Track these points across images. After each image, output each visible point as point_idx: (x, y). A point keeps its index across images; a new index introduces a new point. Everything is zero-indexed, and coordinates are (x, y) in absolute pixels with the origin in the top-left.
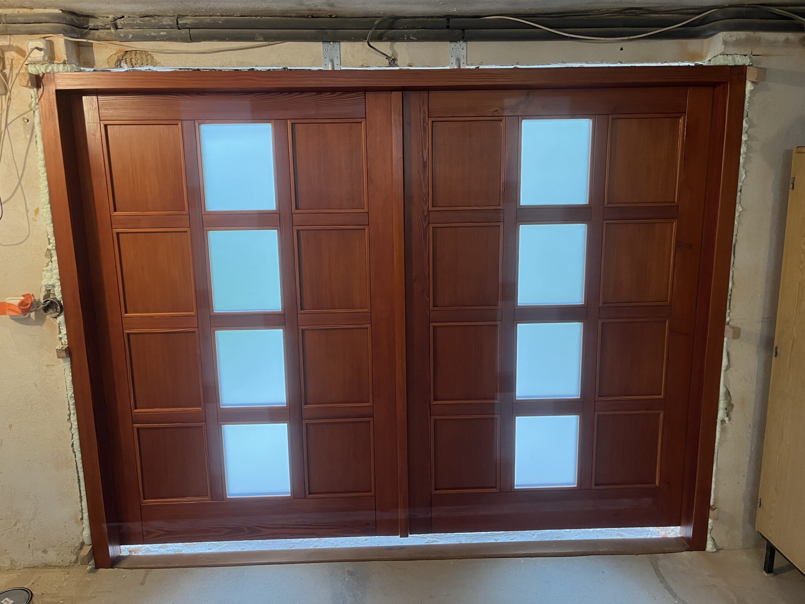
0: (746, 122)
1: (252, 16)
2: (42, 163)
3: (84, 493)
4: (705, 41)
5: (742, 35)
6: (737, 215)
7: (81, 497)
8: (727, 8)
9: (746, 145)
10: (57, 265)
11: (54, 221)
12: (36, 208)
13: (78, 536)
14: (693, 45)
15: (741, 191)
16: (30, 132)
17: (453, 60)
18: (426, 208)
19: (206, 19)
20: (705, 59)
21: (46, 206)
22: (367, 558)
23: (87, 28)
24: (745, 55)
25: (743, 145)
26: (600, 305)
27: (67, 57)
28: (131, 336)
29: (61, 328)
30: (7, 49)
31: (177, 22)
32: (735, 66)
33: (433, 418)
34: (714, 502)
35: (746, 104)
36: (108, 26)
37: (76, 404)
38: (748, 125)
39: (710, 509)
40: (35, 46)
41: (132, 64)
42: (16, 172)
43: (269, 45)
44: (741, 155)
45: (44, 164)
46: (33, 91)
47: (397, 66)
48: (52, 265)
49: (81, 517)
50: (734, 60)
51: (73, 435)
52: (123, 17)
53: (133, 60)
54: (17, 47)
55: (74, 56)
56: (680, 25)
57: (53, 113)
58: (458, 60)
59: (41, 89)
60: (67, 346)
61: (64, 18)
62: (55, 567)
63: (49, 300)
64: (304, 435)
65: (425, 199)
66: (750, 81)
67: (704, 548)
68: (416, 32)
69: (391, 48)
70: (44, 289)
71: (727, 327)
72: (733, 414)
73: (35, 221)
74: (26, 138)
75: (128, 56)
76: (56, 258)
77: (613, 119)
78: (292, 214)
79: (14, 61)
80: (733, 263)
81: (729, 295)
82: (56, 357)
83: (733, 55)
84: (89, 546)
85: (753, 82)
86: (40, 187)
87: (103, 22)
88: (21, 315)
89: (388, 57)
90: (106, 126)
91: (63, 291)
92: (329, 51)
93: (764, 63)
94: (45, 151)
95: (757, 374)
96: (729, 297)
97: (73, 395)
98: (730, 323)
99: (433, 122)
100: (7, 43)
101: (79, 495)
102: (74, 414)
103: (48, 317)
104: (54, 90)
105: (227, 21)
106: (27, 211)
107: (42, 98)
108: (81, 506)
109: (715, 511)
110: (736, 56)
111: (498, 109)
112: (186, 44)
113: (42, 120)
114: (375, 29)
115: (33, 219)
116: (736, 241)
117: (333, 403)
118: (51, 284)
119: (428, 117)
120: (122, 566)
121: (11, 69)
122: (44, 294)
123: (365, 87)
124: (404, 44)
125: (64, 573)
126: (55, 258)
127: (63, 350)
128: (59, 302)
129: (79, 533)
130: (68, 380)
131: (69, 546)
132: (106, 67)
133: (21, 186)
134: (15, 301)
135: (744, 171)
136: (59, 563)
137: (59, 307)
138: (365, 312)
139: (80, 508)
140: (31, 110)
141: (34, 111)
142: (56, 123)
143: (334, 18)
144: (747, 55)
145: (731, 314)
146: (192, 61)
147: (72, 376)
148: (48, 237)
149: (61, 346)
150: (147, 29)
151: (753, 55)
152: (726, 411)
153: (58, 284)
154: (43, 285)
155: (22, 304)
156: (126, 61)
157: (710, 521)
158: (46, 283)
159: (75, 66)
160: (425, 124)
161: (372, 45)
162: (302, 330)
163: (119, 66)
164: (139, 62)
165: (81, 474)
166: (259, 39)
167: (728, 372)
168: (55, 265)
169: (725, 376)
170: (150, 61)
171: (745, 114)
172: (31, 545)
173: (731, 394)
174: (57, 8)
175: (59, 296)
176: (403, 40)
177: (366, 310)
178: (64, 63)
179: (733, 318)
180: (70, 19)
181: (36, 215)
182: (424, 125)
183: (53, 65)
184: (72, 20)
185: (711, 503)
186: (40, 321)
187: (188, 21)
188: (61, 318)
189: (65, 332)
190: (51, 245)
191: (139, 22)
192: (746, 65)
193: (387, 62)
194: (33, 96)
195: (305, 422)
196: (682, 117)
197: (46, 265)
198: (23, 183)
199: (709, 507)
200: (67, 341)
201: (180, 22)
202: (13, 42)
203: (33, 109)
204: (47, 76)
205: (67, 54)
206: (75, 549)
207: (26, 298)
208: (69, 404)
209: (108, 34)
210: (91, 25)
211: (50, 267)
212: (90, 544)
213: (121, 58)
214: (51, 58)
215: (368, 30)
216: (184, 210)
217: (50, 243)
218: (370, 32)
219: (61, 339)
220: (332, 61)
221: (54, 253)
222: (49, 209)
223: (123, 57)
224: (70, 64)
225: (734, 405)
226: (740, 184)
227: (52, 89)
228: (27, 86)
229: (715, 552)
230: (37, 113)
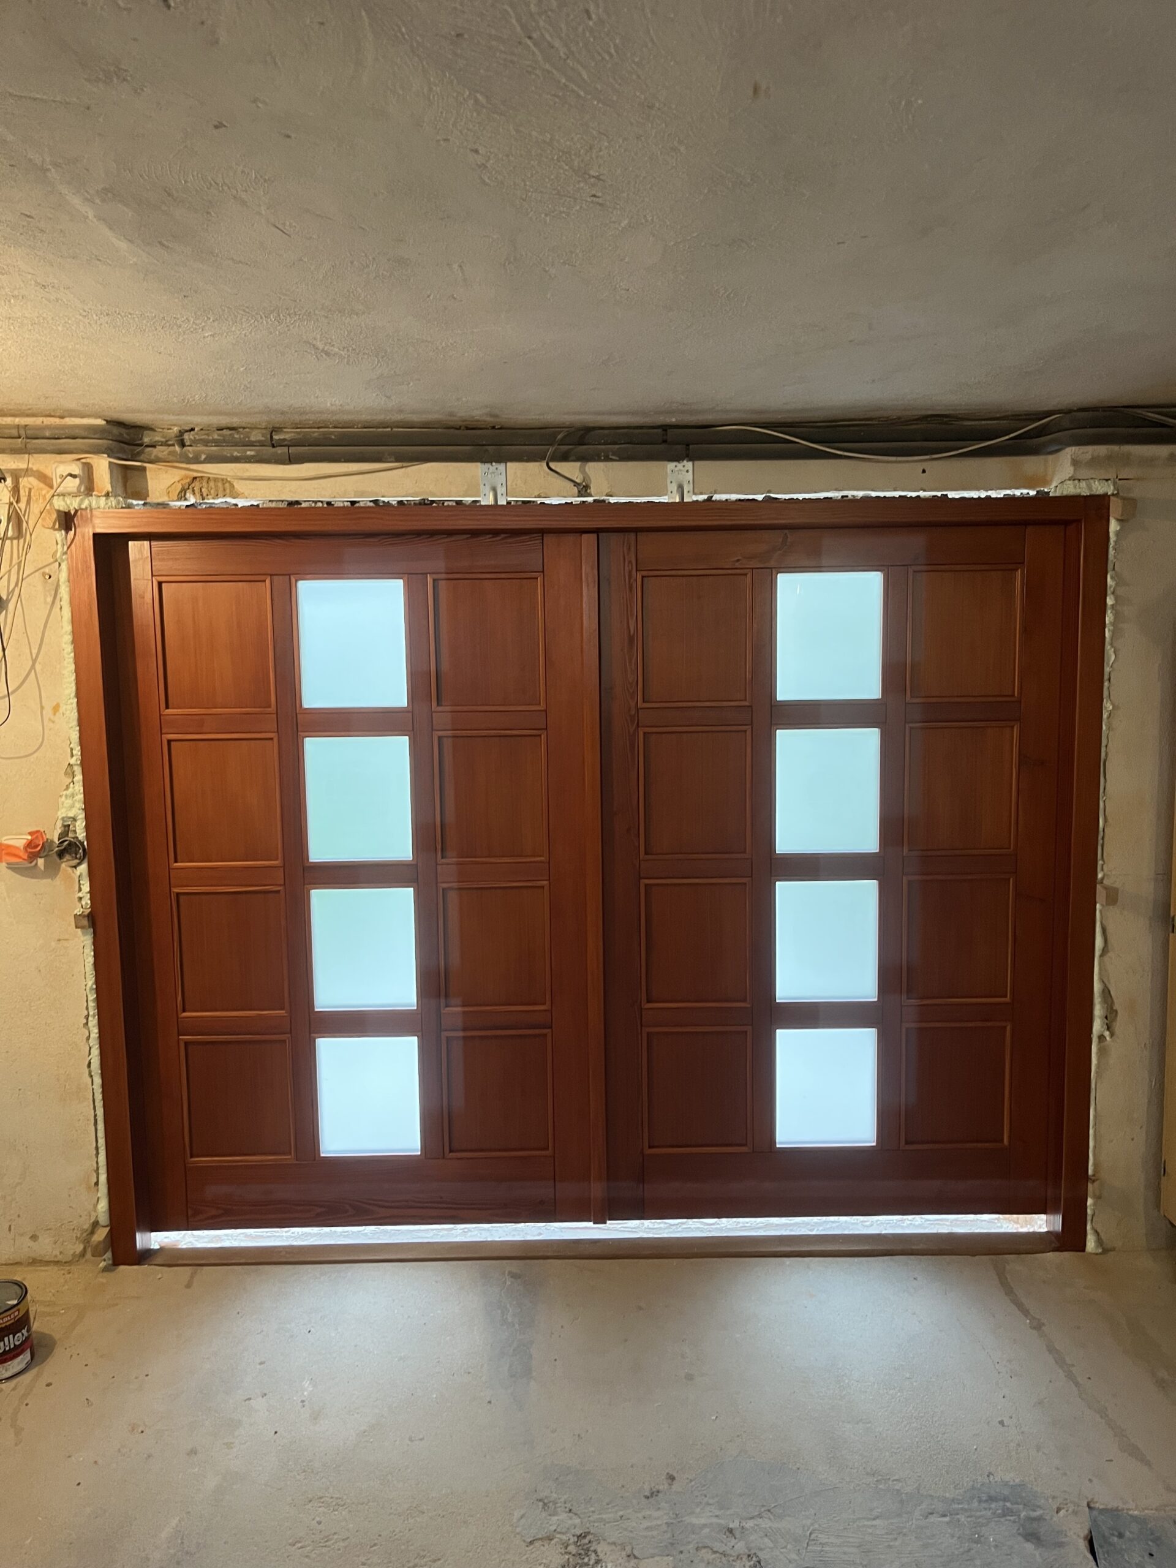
0: (1112, 578)
1: (379, 428)
2: (69, 638)
3: (102, 1142)
4: (1050, 457)
5: (1102, 450)
6: (1105, 716)
7: (97, 1148)
8: (1075, 413)
9: (1114, 612)
10: (82, 789)
11: (80, 723)
12: (55, 703)
13: (89, 1213)
14: (1030, 464)
15: (1109, 680)
16: (53, 593)
17: (673, 487)
18: (633, 704)
19: (314, 432)
20: (1051, 485)
21: (71, 701)
22: (541, 1254)
23: (141, 445)
24: (1107, 480)
25: (1109, 612)
26: (904, 854)
27: (112, 487)
28: (182, 898)
29: (81, 882)
30: (23, 474)
31: (271, 437)
32: (1092, 497)
33: (646, 1030)
34: (1095, 1171)
35: (1111, 552)
36: (170, 443)
37: (98, 1000)
38: (1115, 582)
39: (1089, 1181)
40: (67, 473)
41: (202, 495)
42: (28, 651)
43: (402, 467)
44: (1107, 625)
45: (71, 639)
46: (60, 535)
47: (590, 495)
48: (74, 787)
49: (95, 1180)
50: (1090, 487)
51: (90, 1048)
52: (192, 430)
53: (203, 490)
54: (38, 471)
55: (120, 484)
56: (1007, 437)
57: (88, 567)
58: (681, 488)
59: (72, 533)
60: (90, 910)
61: (110, 432)
62: (48, 1263)
63: (66, 841)
64: (444, 1055)
65: (631, 691)
66: (1115, 518)
67: (1082, 1247)
68: (618, 449)
69: (582, 471)
70: (59, 824)
71: (1098, 887)
72: (1118, 1027)
73: (53, 722)
74: (46, 602)
75: (197, 485)
76: (81, 777)
77: (914, 572)
78: (432, 712)
79: (33, 491)
80: (1105, 789)
81: (1100, 837)
82: (74, 927)
83: (1087, 479)
84: (105, 1229)
85: (1118, 520)
86: (64, 672)
87: (163, 437)
88: (26, 862)
89: (576, 484)
90: (160, 584)
91: (87, 828)
92: (489, 476)
93: (1137, 491)
94: (73, 621)
95: (1152, 961)
96: (1100, 842)
97: (94, 986)
98: (1104, 882)
99: (643, 577)
100: (23, 466)
101: (94, 1145)
102: (94, 1016)
103: (63, 865)
104: (91, 534)
105: (344, 435)
106: (42, 708)
107: (73, 545)
108: (97, 1163)
109: (1095, 1184)
110: (1092, 481)
111: (740, 558)
112: (281, 467)
113: (71, 576)
114: (559, 445)
115: (50, 719)
116: (1106, 755)
117: (488, 1005)
118: (72, 815)
119: (637, 570)
120: (156, 1263)
121: (28, 502)
122: (60, 832)
123: (542, 529)
124: (601, 465)
125: (63, 1272)
126: (79, 777)
127: (84, 916)
128: (82, 844)
129: (92, 1207)
130: (89, 963)
131: (74, 1229)
132: (164, 499)
133: (35, 671)
134: (19, 841)
135: (1113, 650)
136: (56, 1256)
137: (81, 851)
138: (541, 862)
139: (95, 1165)
140: (56, 561)
141: (60, 564)
142: (92, 583)
143: (498, 429)
144: (1109, 479)
145: (1105, 867)
146: (290, 491)
147: (95, 956)
148: (72, 746)
149: (82, 910)
150: (227, 446)
151: (1120, 480)
152: (1106, 1021)
153: (81, 816)
154: (60, 817)
155: (29, 845)
156: (193, 491)
157: (1090, 1201)
158: (64, 815)
159: (121, 499)
160: (632, 580)
161: (553, 468)
162: (443, 889)
163: (183, 499)
164: (212, 491)
165: (100, 1112)
166: (389, 460)
167: (1106, 958)
168: (79, 788)
169: (1100, 964)
170: (228, 491)
171: (1110, 566)
172: (12, 1228)
173: (1112, 993)
174: (100, 417)
175: (81, 835)
176: (599, 460)
177: (542, 858)
178: (107, 495)
179: (1109, 873)
180: (118, 434)
181: (55, 714)
182: (629, 581)
183: (90, 498)
184: (121, 434)
185: (1090, 1172)
186: (52, 871)
187: (287, 435)
188: (83, 868)
189: (88, 889)
190: (74, 758)
191: (216, 437)
192: (1109, 493)
193: (575, 490)
194: (59, 542)
195: (444, 1034)
196: (1019, 571)
197: (65, 787)
198: (38, 667)
199: (1085, 1177)
200: (89, 902)
201: (276, 437)
202: (33, 464)
203: (59, 561)
204: (81, 514)
205: (111, 483)
206: (82, 1234)
207: (34, 836)
208: (87, 1001)
209: (170, 453)
210: (146, 440)
211: (71, 790)
212: (106, 1224)
213: (186, 487)
214: (89, 487)
215: (548, 447)
216: (270, 706)
217: (72, 756)
218: (551, 449)
219: (80, 899)
220: (494, 490)
221: (78, 770)
222: (75, 705)
223: (189, 485)
224: (115, 496)
225: (1119, 1011)
226: (1107, 669)
227: (89, 532)
228: (53, 528)
229: (1100, 1254)
230: (64, 566)
